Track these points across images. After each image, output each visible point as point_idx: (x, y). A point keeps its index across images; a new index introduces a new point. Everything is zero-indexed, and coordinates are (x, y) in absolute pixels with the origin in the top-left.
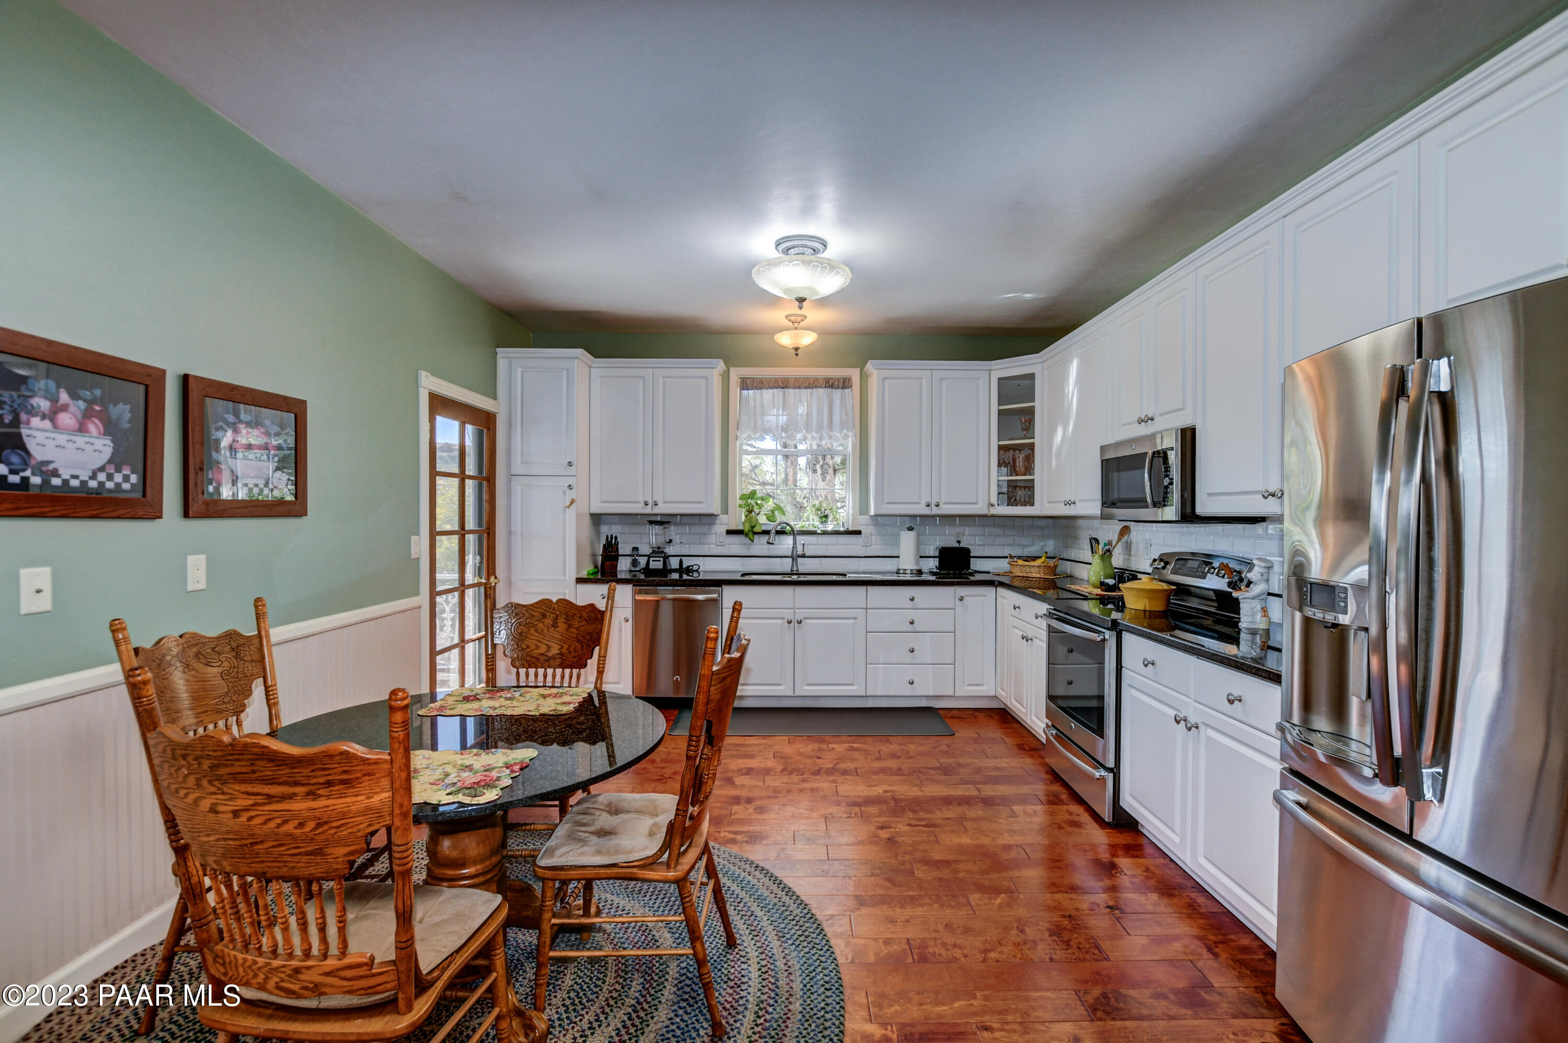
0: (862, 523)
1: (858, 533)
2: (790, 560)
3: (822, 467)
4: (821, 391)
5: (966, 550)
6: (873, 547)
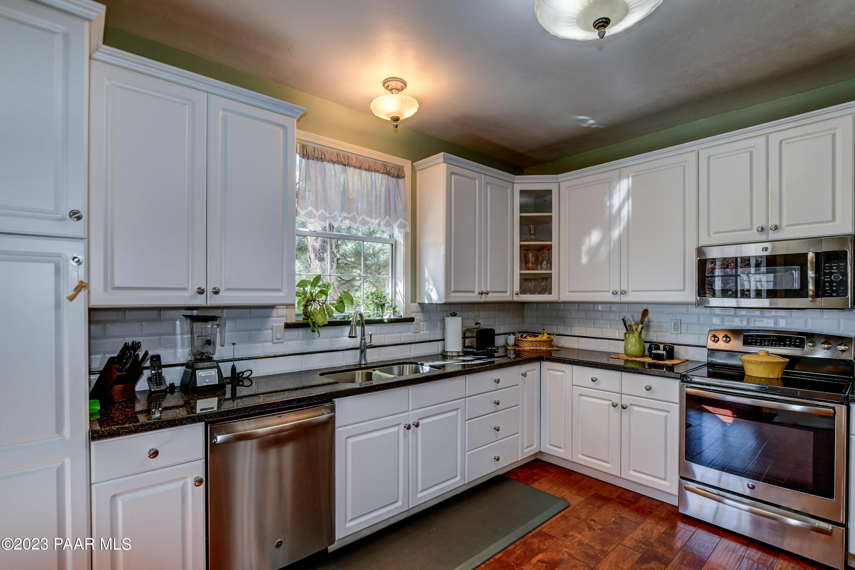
0: (414, 311)
1: (412, 320)
2: (358, 351)
4: (380, 176)
5: (493, 331)
6: (421, 332)
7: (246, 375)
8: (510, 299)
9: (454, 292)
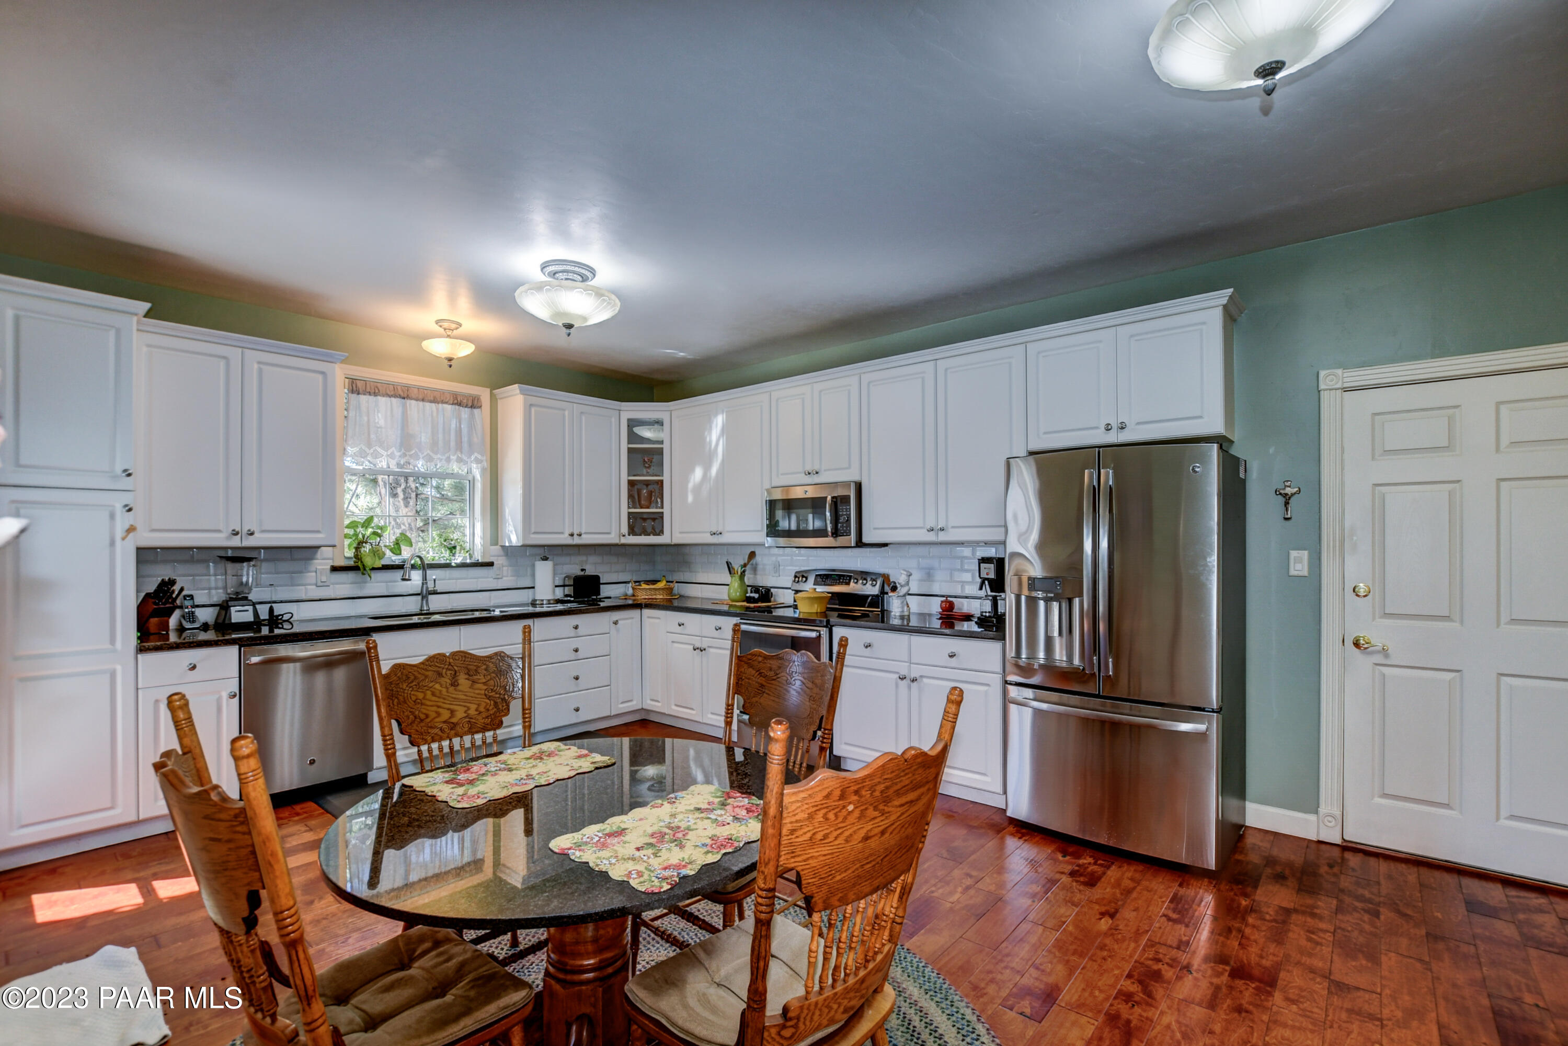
0: (494, 554)
1: (491, 564)
2: (419, 598)
3: (404, 491)
4: (448, 407)
5: (597, 578)
6: (505, 578)
7: (286, 617)
8: (616, 541)
9: (535, 533)
